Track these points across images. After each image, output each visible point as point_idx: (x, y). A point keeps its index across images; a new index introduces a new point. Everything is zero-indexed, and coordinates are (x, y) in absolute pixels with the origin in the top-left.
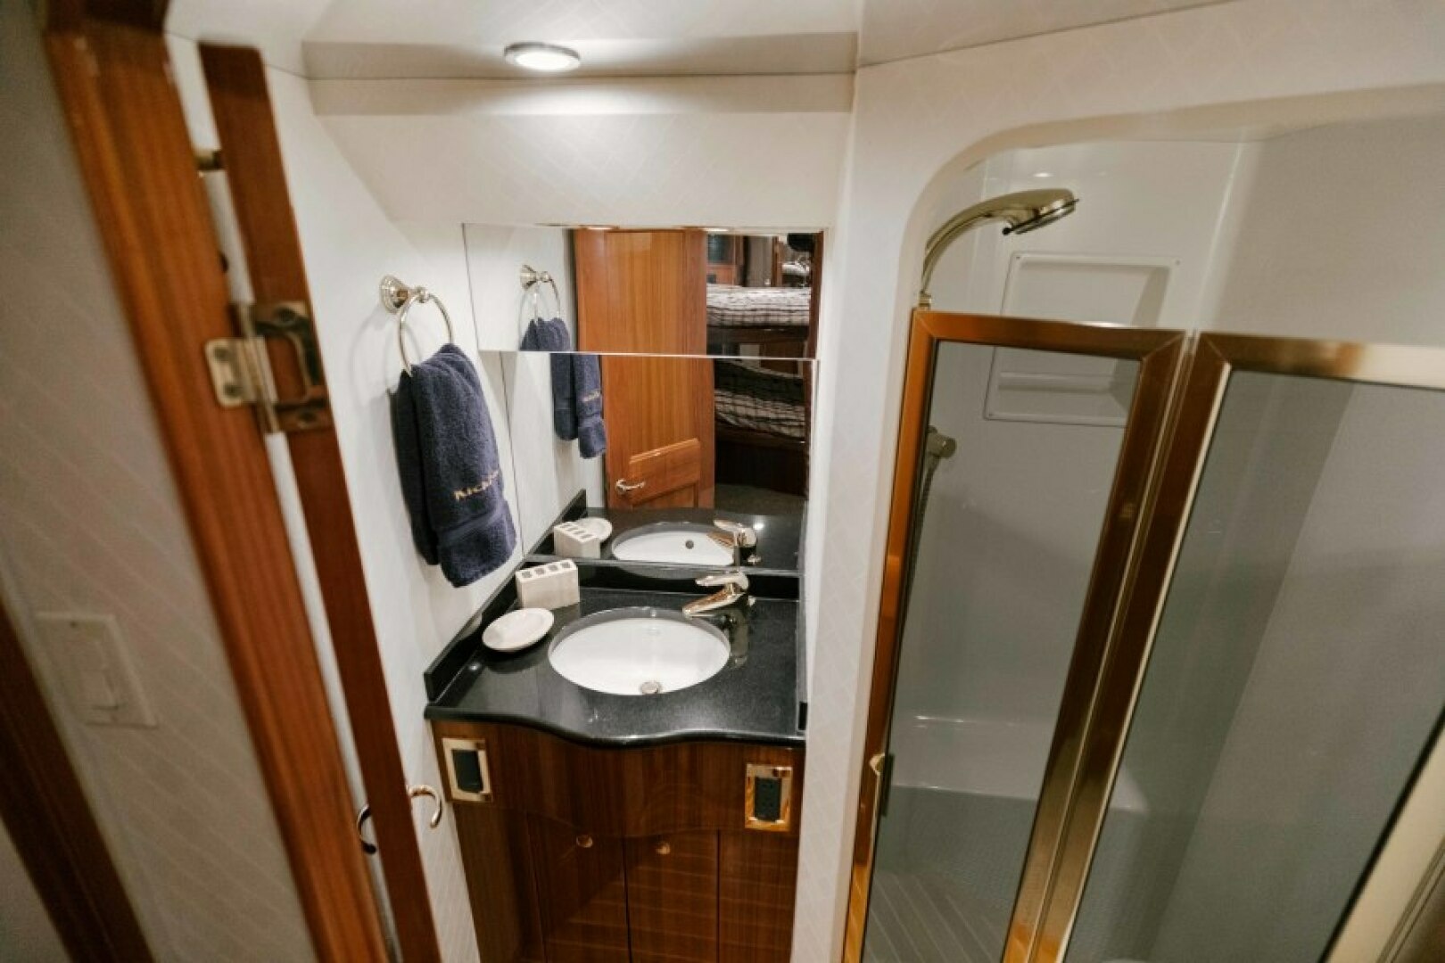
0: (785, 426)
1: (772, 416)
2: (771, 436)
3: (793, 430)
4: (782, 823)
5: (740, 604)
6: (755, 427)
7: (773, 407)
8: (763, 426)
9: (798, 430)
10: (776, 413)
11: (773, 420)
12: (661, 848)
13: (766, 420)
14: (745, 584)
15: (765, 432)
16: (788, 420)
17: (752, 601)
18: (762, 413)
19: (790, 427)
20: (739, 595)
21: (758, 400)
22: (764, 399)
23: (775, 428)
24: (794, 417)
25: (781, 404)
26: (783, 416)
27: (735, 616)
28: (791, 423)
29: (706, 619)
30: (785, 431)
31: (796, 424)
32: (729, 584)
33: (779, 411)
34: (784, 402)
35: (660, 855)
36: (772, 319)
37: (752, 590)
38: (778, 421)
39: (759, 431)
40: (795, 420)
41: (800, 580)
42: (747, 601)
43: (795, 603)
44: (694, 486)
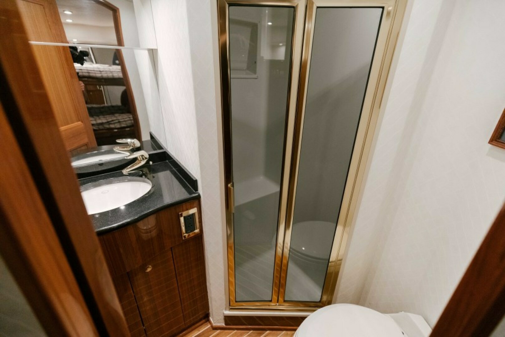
0: (112, 124)
1: (104, 121)
3: (116, 124)
4: (197, 231)
5: (146, 165)
7: (104, 118)
8: (101, 127)
10: (107, 120)
11: (106, 123)
12: (147, 270)
13: (102, 124)
14: (147, 156)
15: (102, 130)
16: (113, 121)
17: (151, 163)
18: (99, 121)
19: (114, 123)
20: (146, 161)
21: (95, 117)
22: (98, 116)
23: (107, 126)
24: (115, 119)
26: (110, 120)
28: (115, 122)
30: (112, 126)
32: (140, 157)
33: (108, 118)
34: (109, 115)
35: (148, 272)
36: (91, 75)
37: (150, 159)
38: (108, 123)
39: (100, 130)
40: (116, 120)
41: (167, 151)
42: (149, 163)
43: (166, 162)
44: (86, 145)
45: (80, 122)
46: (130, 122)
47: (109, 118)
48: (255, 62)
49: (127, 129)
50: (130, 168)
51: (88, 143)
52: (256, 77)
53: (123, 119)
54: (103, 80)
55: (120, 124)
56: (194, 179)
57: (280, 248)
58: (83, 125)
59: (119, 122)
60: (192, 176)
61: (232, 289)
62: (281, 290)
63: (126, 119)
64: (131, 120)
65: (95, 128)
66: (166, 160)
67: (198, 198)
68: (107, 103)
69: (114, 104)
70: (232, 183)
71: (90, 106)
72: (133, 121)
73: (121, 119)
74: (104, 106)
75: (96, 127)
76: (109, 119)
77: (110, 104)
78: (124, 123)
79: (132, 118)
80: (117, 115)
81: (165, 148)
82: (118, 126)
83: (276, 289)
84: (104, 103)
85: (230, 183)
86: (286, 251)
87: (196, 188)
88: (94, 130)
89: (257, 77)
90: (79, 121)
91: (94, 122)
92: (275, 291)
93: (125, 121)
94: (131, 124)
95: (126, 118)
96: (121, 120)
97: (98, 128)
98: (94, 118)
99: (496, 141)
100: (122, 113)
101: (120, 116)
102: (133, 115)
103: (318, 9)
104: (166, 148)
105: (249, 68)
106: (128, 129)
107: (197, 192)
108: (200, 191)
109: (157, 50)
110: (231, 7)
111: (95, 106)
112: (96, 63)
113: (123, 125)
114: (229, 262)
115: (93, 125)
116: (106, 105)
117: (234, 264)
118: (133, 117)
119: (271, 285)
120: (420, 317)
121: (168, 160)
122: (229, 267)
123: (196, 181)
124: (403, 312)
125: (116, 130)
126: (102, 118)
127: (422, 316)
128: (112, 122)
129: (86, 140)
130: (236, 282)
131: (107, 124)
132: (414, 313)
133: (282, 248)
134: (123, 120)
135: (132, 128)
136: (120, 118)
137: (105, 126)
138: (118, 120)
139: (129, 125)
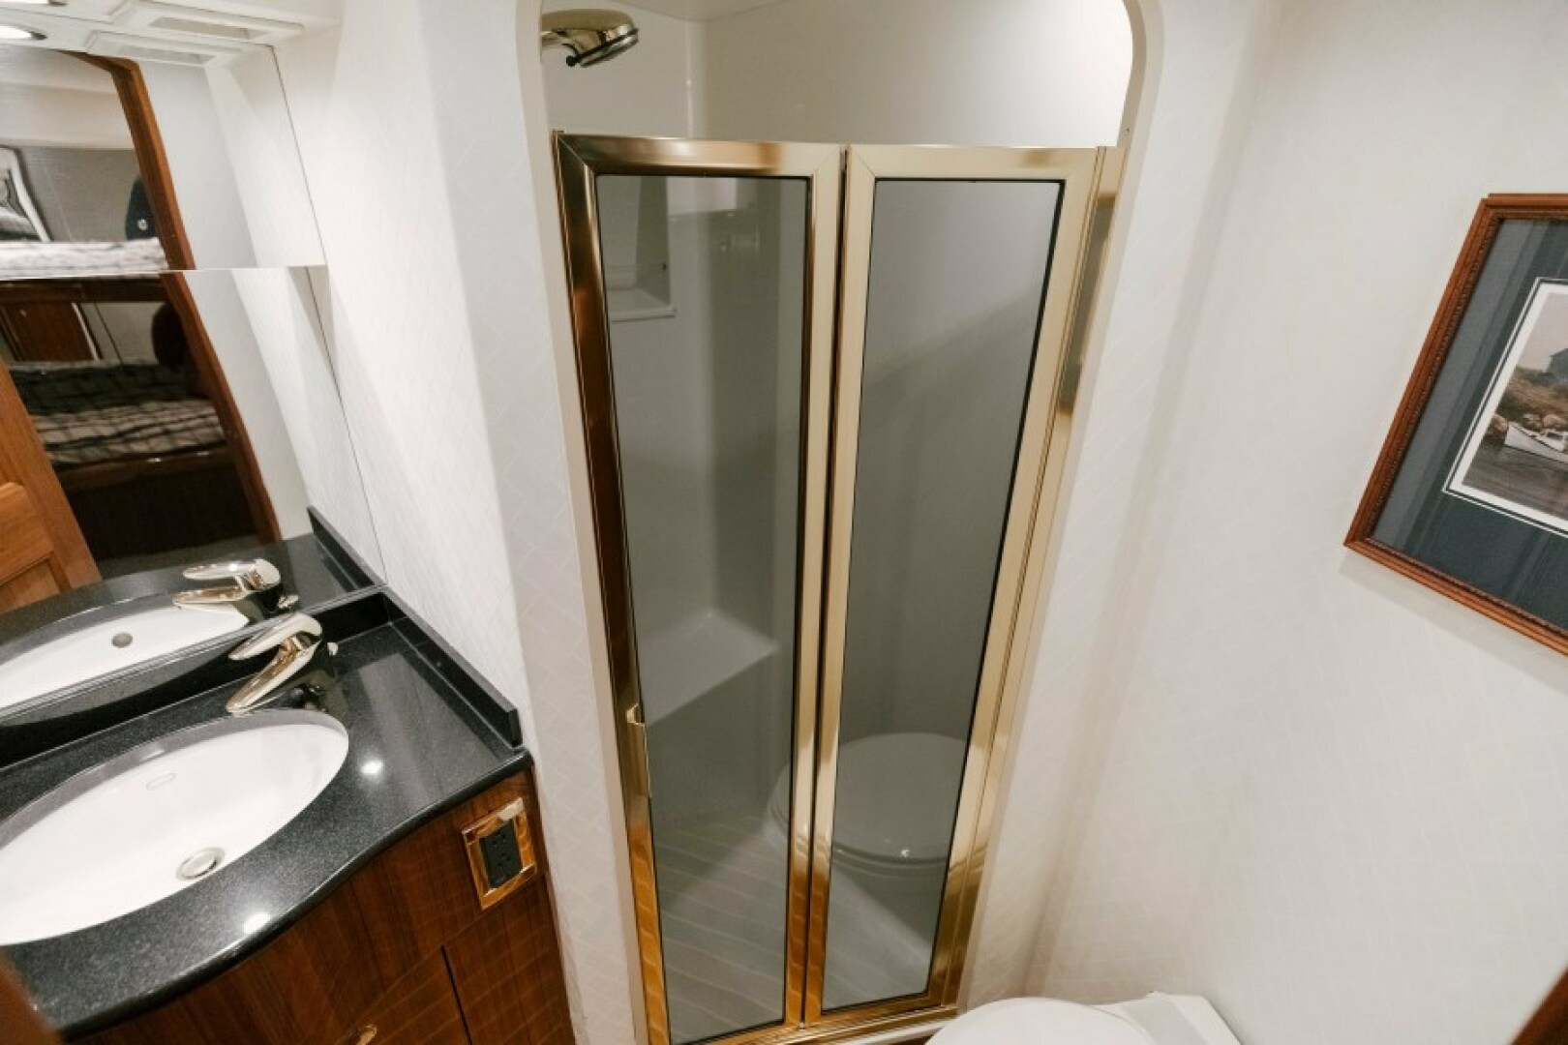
0: (135, 440)
1: (107, 431)
2: (113, 465)
3: (154, 441)
4: (528, 868)
5: (319, 661)
6: (77, 461)
7: (102, 417)
8: (93, 453)
9: (164, 439)
10: (113, 425)
11: (113, 437)
14: (316, 628)
15: (103, 461)
16: (138, 429)
17: (333, 648)
20: (313, 648)
23: (120, 448)
24: (147, 421)
25: (115, 409)
26: (128, 425)
27: (317, 680)
28: (146, 432)
29: (270, 706)
30: (140, 448)
31: (157, 430)
32: (289, 639)
33: (116, 420)
34: (119, 405)
37: (329, 634)
38: (121, 436)
40: (153, 425)
41: (386, 593)
42: (327, 651)
43: (390, 627)
44: (47, 561)
45: (10, 484)
46: (207, 431)
47: (124, 419)
48: (665, 267)
49: (200, 454)
50: (257, 687)
51: (52, 553)
52: (671, 313)
53: (181, 421)
54: (79, 286)
55: (173, 440)
56: (507, 710)
57: (800, 848)
58: (24, 494)
59: (167, 433)
60: (499, 694)
61: (655, 992)
62: (811, 967)
63: (191, 424)
64: (212, 425)
65: (62, 458)
66: (386, 621)
67: (527, 765)
68: (100, 356)
69: (130, 359)
70: (636, 705)
71: (24, 367)
72: (219, 429)
73: (173, 422)
74: (90, 369)
75: (69, 456)
76: (122, 423)
77: (115, 361)
78: (187, 434)
79: (215, 419)
80: (151, 406)
81: (378, 578)
82: (163, 445)
83: (796, 965)
84: (89, 357)
85: (631, 706)
86: (822, 856)
87: (516, 738)
88: (59, 468)
89: (675, 310)
90: (8, 480)
91: (57, 437)
92: (792, 973)
93: (189, 429)
94: (213, 439)
95: (189, 419)
96: (172, 427)
97: (81, 457)
98: (54, 420)
99: (1362, 540)
100: (172, 398)
101: (164, 409)
102: (216, 406)
103: (880, 183)
104: (382, 577)
105: (642, 282)
106: (205, 453)
107: (518, 748)
108: (531, 741)
109: (323, 270)
110: (602, 179)
111: (45, 366)
112: (52, 238)
113: (182, 443)
114: (640, 904)
115: (52, 447)
116: (96, 362)
117: (655, 908)
118: (218, 413)
119: (781, 956)
120: (1201, 999)
121: (392, 619)
122: (639, 917)
123: (515, 712)
124: (1155, 994)
125: (158, 460)
126: (93, 421)
127: (1206, 997)
128: (138, 435)
129: (44, 546)
130: (667, 965)
131: (119, 440)
132: (1186, 992)
133: (807, 847)
134: (179, 426)
135: (221, 451)
136: (167, 419)
137: (113, 448)
138: (161, 424)
139: (204, 440)
